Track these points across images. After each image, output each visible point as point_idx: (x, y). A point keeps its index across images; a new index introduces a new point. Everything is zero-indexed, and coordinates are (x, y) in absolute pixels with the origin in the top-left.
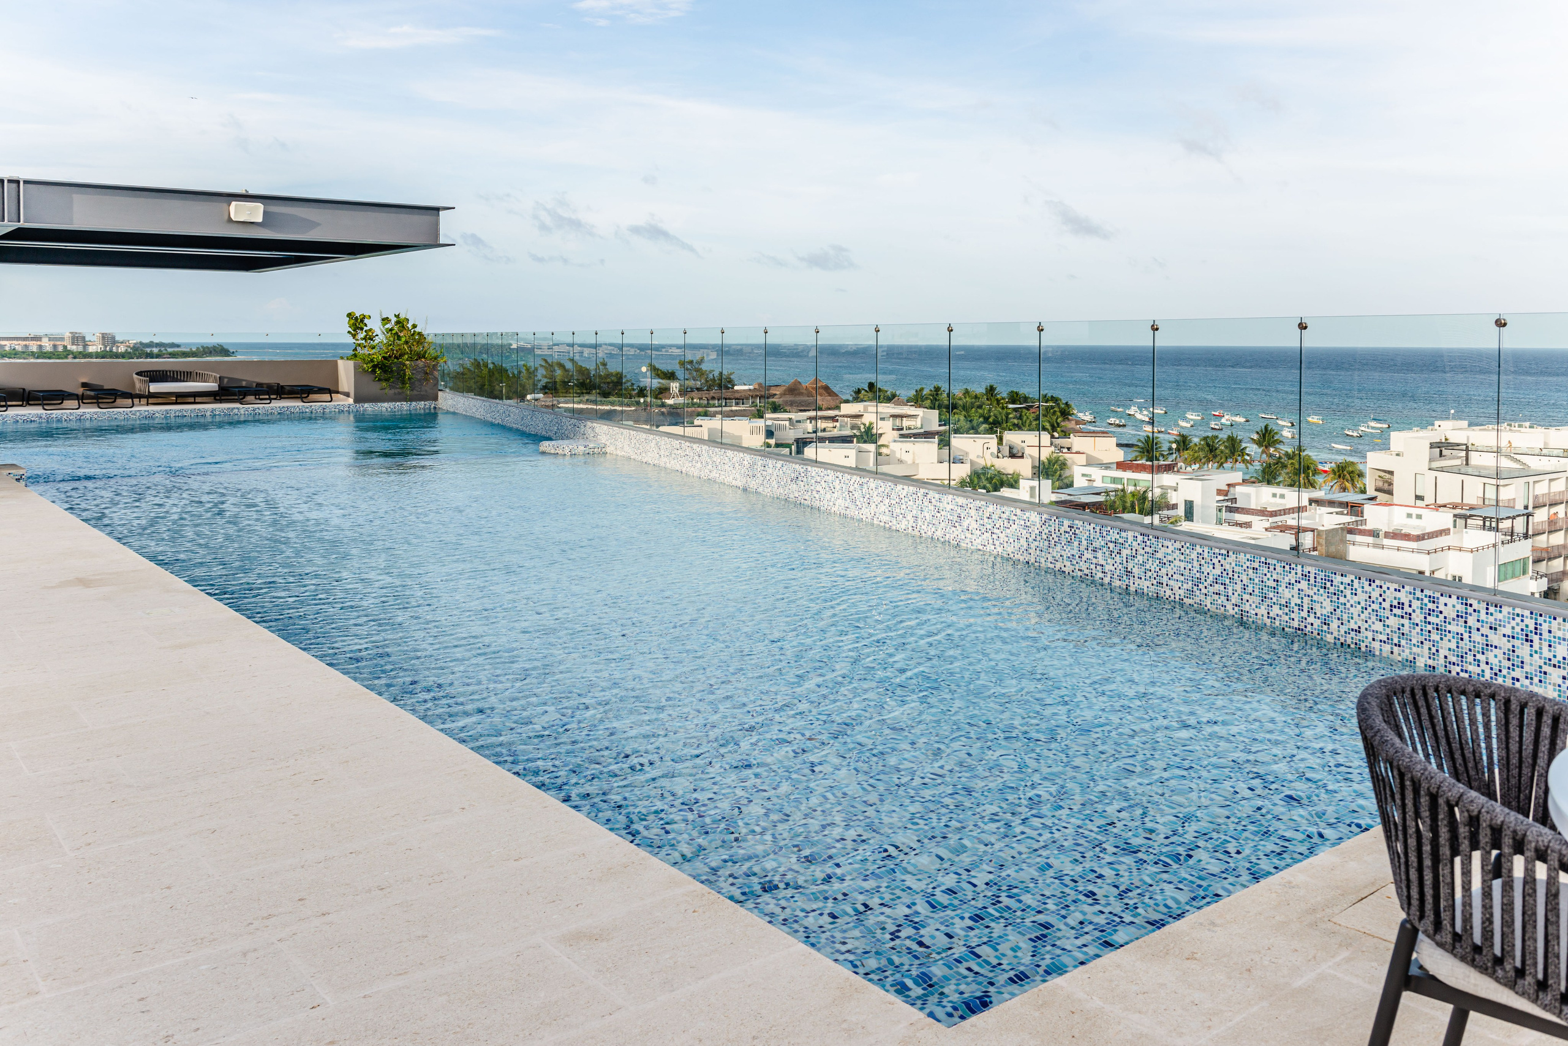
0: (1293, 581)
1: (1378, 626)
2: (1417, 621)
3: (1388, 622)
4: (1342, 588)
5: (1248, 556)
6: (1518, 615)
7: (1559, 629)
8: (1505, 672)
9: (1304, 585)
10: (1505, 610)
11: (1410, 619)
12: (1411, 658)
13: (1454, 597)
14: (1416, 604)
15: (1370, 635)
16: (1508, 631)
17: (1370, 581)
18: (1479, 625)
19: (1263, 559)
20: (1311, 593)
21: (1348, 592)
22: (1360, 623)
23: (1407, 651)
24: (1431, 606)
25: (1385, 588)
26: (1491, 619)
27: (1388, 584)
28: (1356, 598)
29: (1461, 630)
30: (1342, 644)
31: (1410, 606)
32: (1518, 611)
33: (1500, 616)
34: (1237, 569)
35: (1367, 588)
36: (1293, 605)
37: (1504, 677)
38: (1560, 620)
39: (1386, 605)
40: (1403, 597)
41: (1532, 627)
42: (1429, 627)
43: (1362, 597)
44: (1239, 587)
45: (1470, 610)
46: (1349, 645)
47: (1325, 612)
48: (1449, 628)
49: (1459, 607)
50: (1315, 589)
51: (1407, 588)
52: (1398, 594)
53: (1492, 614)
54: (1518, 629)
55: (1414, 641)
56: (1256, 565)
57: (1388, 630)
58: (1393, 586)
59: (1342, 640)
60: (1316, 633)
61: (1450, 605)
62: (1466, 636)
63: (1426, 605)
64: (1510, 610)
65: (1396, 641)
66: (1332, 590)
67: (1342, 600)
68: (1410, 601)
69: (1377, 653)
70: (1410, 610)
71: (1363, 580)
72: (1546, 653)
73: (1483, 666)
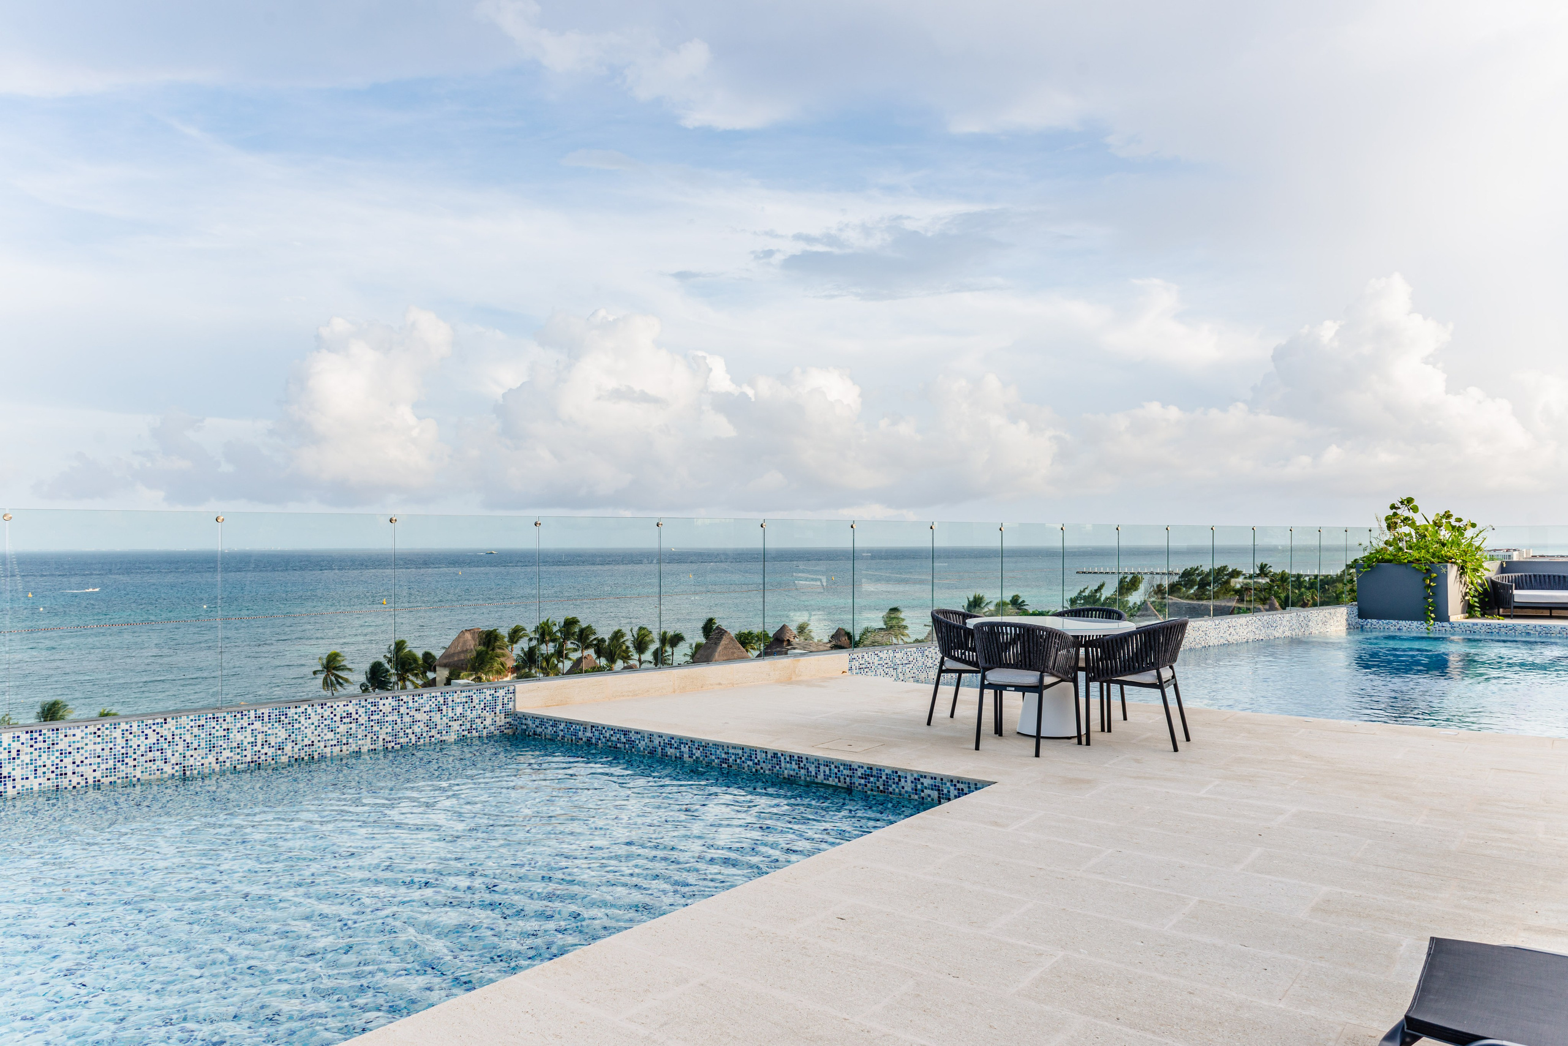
0: (246, 725)
1: (330, 735)
2: (363, 722)
3: (338, 730)
4: (296, 717)
5: (192, 717)
6: (433, 697)
7: (458, 698)
8: (424, 735)
9: (258, 725)
10: (425, 696)
11: (357, 722)
12: (357, 749)
13: (390, 698)
14: (361, 711)
15: (322, 744)
16: (427, 709)
17: (322, 705)
18: (408, 711)
19: (210, 715)
20: (265, 729)
21: (302, 719)
22: (313, 739)
23: (354, 746)
24: (373, 709)
25: (335, 706)
26: (416, 704)
27: (338, 703)
28: (310, 721)
29: (395, 718)
30: (296, 759)
31: (357, 713)
32: (433, 694)
33: (422, 701)
34: (177, 732)
35: (319, 710)
36: (245, 744)
37: (425, 738)
38: (459, 692)
39: (337, 718)
40: (351, 709)
41: (442, 702)
42: (372, 723)
43: (315, 719)
44: (180, 748)
45: (401, 703)
46: (303, 759)
47: (279, 740)
48: (387, 719)
49: (394, 703)
50: (270, 725)
51: (354, 702)
52: (346, 708)
53: (416, 702)
54: (433, 705)
55: (360, 737)
56: (202, 722)
57: (338, 736)
58: (341, 704)
59: (296, 756)
60: (269, 759)
61: (387, 704)
62: (399, 721)
63: (369, 709)
64: (428, 695)
65: (344, 741)
66: (287, 721)
67: (296, 726)
68: (357, 710)
69: (329, 755)
70: (357, 716)
71: (316, 706)
72: (450, 714)
73: (410, 736)
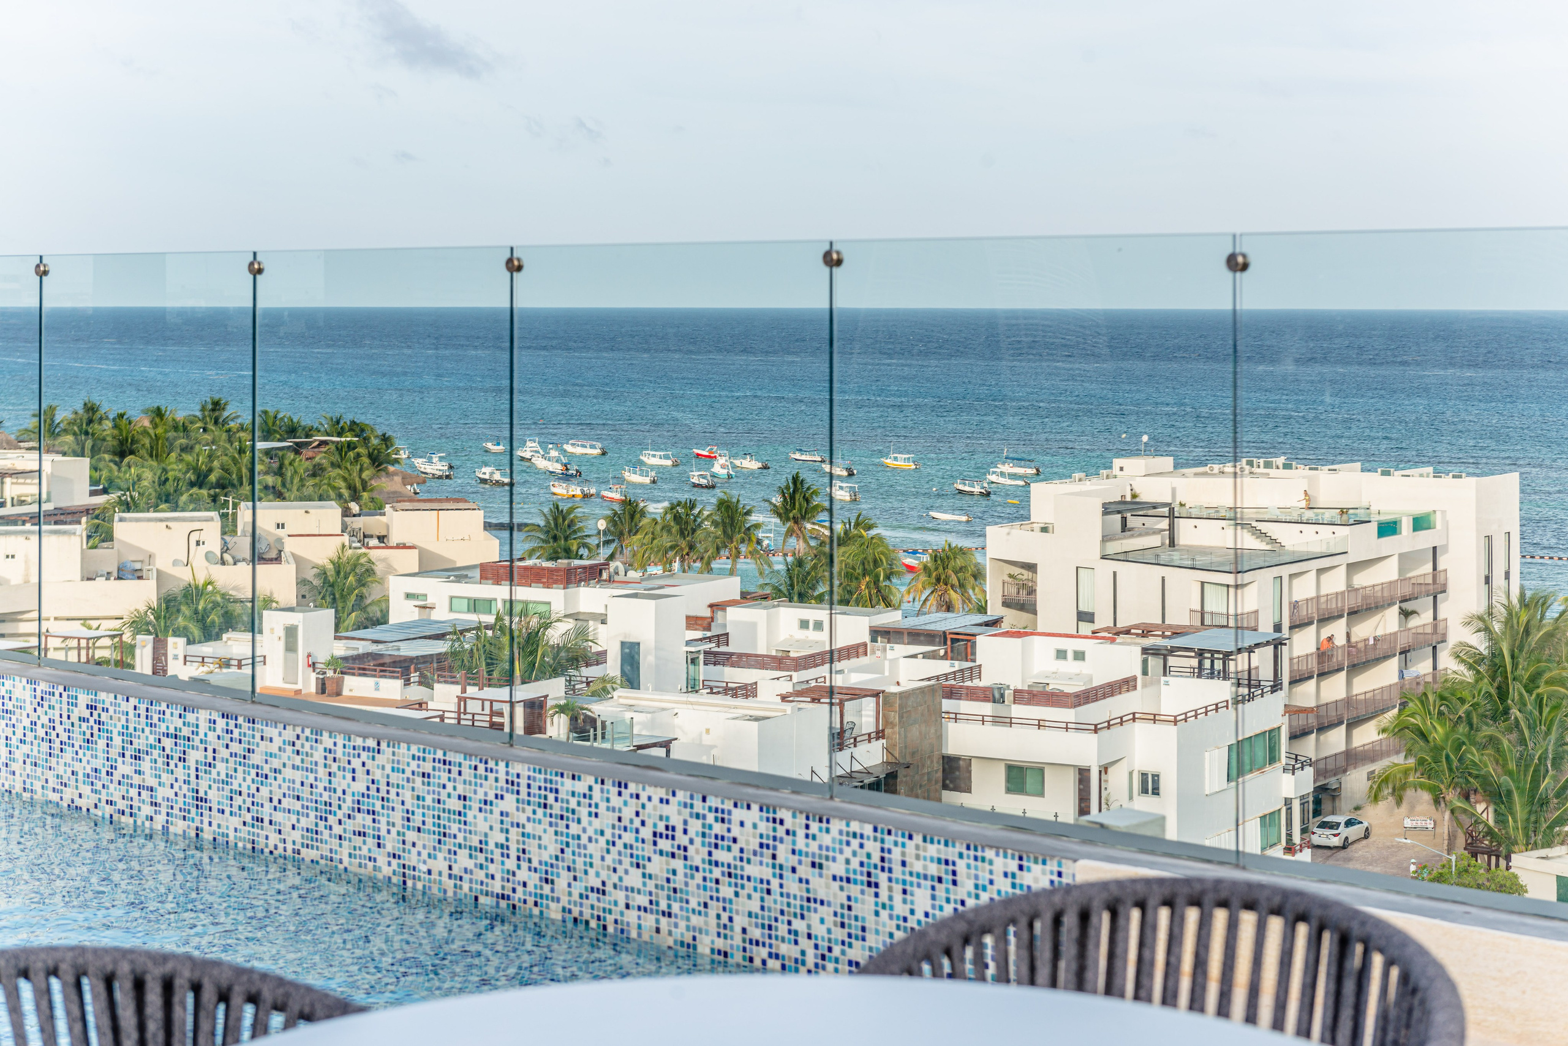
0: (491, 797)
1: (634, 878)
2: (697, 861)
3: (651, 868)
4: (573, 803)
6: (855, 835)
7: (918, 857)
8: (837, 950)
9: (509, 803)
10: (836, 825)
11: (686, 858)
12: (688, 939)
13: (755, 807)
14: (695, 826)
15: (620, 896)
16: (839, 869)
17: (620, 785)
18: (793, 860)
20: (522, 819)
21: (583, 812)
22: (604, 875)
23: (682, 924)
24: (718, 828)
25: (643, 798)
26: (814, 847)
27: (650, 791)
28: (597, 823)
29: (767, 873)
30: (575, 920)
31: (685, 832)
32: (855, 826)
33: (826, 840)
35: (616, 801)
36: (491, 846)
37: (837, 961)
38: (918, 839)
39: (646, 833)
40: (674, 814)
41: (876, 859)
42: (717, 873)
43: (607, 819)
44: (398, 820)
45: (781, 831)
46: (587, 923)
47: (545, 857)
49: (764, 827)
50: (530, 809)
51: (681, 796)
52: (665, 810)
53: (814, 837)
54: (855, 863)
55: (693, 903)
57: (651, 885)
58: (658, 794)
59: (576, 913)
60: (531, 900)
61: (748, 825)
62: (775, 884)
63: (710, 827)
64: (841, 825)
65: (663, 906)
66: (556, 811)
68: (685, 822)
69: (634, 934)
70: (683, 840)
71: (608, 785)
73: (804, 942)
